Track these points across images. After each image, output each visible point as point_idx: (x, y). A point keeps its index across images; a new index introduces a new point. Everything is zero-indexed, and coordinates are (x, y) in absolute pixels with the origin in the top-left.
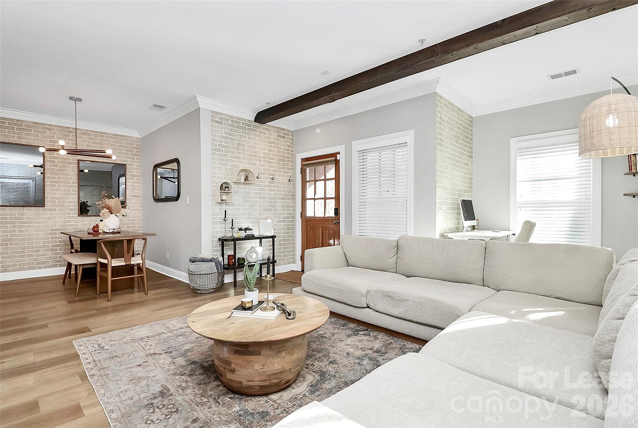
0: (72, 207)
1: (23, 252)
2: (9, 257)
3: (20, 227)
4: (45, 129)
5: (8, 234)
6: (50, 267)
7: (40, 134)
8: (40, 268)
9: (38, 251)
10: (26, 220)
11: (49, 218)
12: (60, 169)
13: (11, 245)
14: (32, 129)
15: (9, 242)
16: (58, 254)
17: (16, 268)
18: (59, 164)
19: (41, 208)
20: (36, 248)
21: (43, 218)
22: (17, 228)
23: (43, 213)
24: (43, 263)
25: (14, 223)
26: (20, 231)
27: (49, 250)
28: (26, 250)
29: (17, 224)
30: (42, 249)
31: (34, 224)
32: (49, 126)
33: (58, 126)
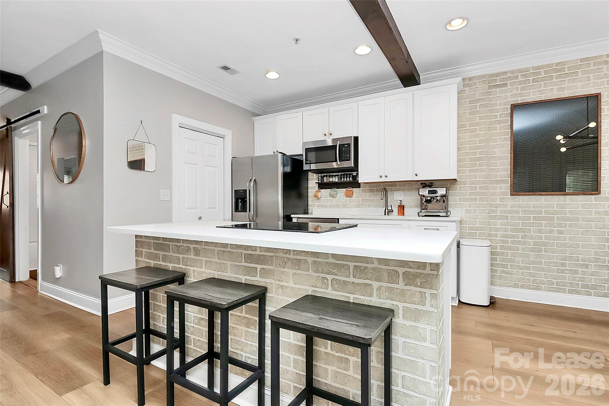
1: (563, 265)
2: (542, 269)
3: (560, 225)
4: (600, 63)
5: (543, 235)
6: (605, 296)
7: (591, 75)
8: (589, 294)
9: (587, 267)
10: (568, 215)
13: (546, 251)
14: (579, 71)
15: (543, 248)
17: (552, 287)
19: (593, 197)
20: (583, 260)
21: (597, 213)
22: (555, 227)
23: (595, 204)
24: (594, 287)
25: (552, 219)
26: (560, 232)
27: (605, 267)
28: (568, 262)
29: (556, 221)
30: (593, 264)
31: (580, 222)
32: (607, 57)
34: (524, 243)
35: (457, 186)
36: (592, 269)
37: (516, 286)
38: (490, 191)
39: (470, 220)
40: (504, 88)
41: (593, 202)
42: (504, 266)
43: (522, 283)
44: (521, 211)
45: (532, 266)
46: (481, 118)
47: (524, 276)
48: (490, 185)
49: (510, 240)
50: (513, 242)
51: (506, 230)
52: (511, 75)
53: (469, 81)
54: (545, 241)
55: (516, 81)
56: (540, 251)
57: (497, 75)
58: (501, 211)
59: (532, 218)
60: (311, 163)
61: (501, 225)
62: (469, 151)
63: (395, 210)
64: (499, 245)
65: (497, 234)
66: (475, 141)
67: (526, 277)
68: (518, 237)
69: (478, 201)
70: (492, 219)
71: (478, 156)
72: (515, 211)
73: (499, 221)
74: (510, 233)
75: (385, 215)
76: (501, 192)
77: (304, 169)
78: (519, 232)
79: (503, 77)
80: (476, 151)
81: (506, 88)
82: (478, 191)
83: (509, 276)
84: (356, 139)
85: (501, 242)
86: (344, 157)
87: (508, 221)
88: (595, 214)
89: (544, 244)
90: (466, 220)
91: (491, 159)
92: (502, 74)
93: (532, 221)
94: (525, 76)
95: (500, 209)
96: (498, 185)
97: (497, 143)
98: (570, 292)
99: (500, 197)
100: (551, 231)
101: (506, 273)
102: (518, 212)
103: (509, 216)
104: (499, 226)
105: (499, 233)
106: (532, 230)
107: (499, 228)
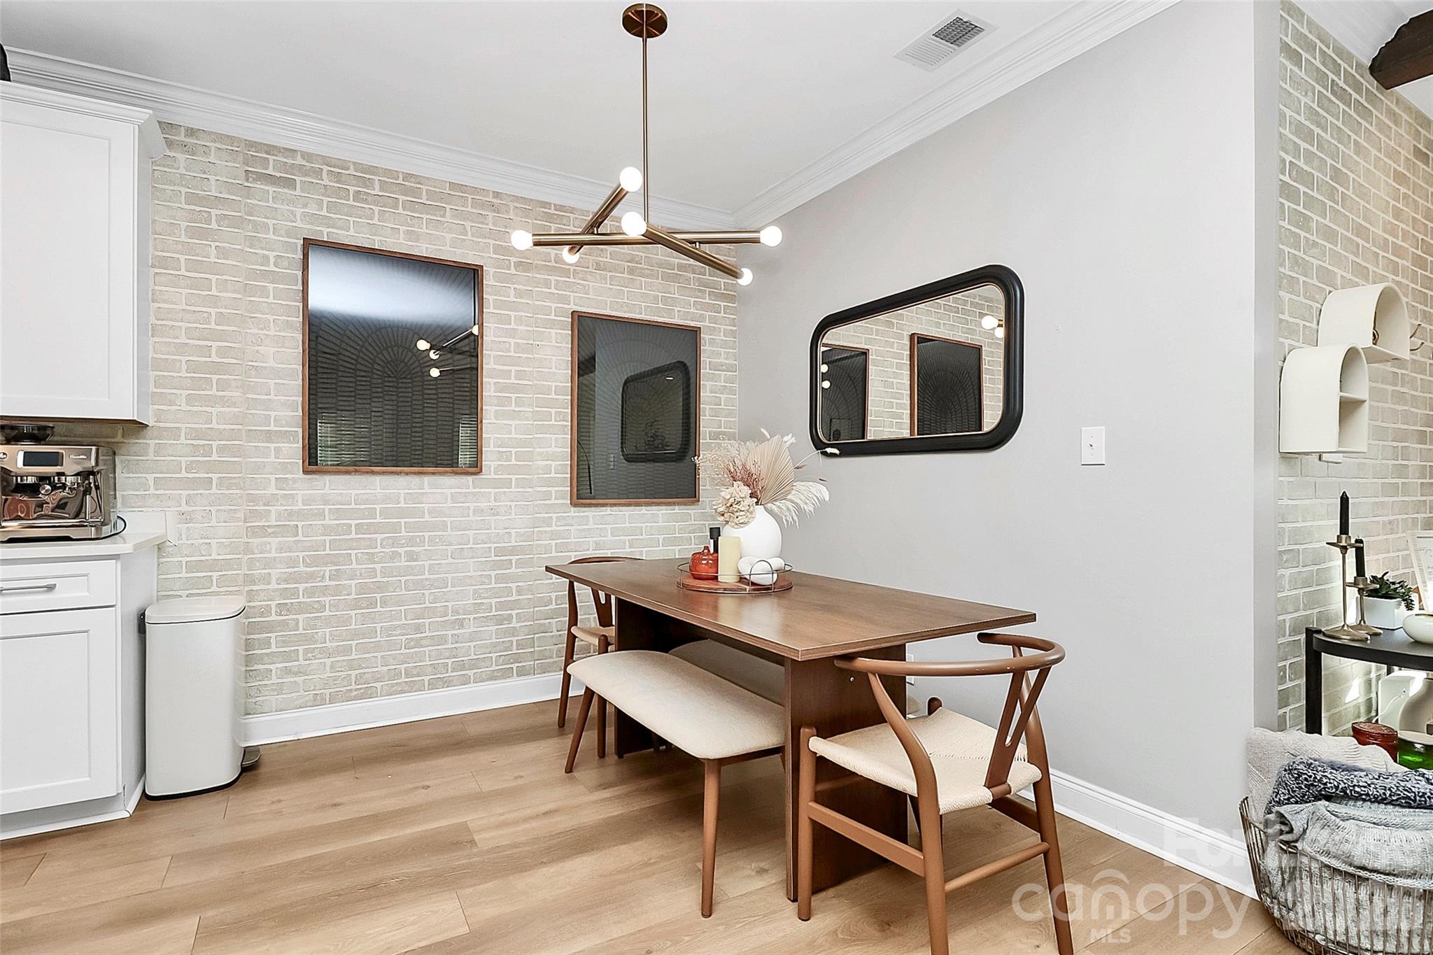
0: (553, 475)
2: (378, 647)
3: (411, 541)
4: (482, 205)
5: (378, 567)
6: (492, 677)
7: (468, 224)
8: (465, 681)
9: (461, 624)
10: (427, 518)
11: (494, 512)
12: (523, 344)
13: (384, 604)
14: (447, 207)
15: (378, 596)
16: (513, 632)
17: (396, 684)
18: (519, 327)
19: (470, 478)
20: (455, 612)
21: (478, 511)
22: (402, 546)
23: (474, 494)
24: (474, 664)
25: (395, 528)
26: (412, 557)
27: (491, 619)
28: (427, 621)
29: (404, 533)
30: (472, 617)
31: (449, 532)
32: (494, 197)
33: (517, 199)
34: (337, 591)
35: (148, 442)
36: (470, 628)
37: (318, 701)
38: (250, 460)
39: (190, 542)
40: (286, 190)
41: (471, 490)
42: (287, 657)
43: (333, 690)
44: (329, 513)
45: (354, 643)
46: (223, 253)
47: (338, 671)
48: (251, 444)
49: (301, 587)
50: (310, 593)
51: (293, 563)
52: (304, 163)
54: (381, 580)
55: (317, 183)
56: (372, 604)
57: (271, 149)
58: (279, 514)
59: (353, 528)
61: (280, 549)
62: (188, 341)
64: (273, 604)
65: (270, 574)
66: (205, 315)
67: (341, 674)
68: (323, 577)
69: (214, 486)
70: (255, 535)
71: (214, 358)
72: (316, 511)
73: (275, 541)
74: (302, 568)
76: (279, 463)
78: (326, 564)
79: (285, 160)
80: (209, 343)
81: (292, 192)
82: (215, 457)
83: (299, 679)
85: (281, 594)
87: (297, 538)
88: (474, 514)
89: (380, 587)
90: (180, 542)
91: (253, 372)
92: (282, 150)
93: (353, 535)
94: (338, 177)
95: (276, 507)
96: (272, 446)
97: (267, 333)
98: (433, 685)
99: (278, 476)
100: (395, 555)
101: (293, 674)
102: (321, 515)
103: (300, 524)
104: (274, 554)
105: (275, 573)
106: (353, 558)
107: (275, 559)
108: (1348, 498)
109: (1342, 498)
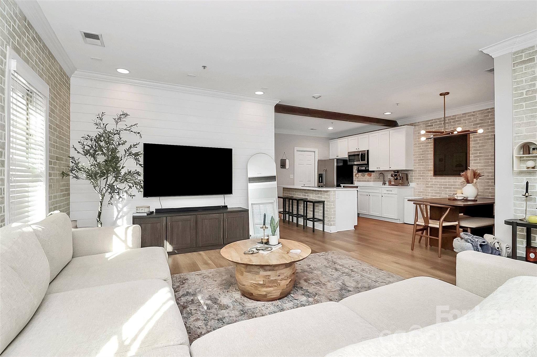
4: (470, 116)
10: (457, 186)
12: (481, 145)
14: (462, 119)
18: (480, 142)
22: (452, 192)
32: (473, 113)
33: (479, 111)
35: (413, 172)
38: (426, 175)
40: (431, 127)
44: (439, 184)
48: (426, 172)
51: (432, 193)
52: (435, 121)
53: (418, 123)
55: (436, 124)
57: (429, 121)
59: (443, 187)
60: (354, 161)
61: (430, 190)
63: (387, 183)
69: (421, 179)
70: (427, 188)
75: (383, 185)
76: (430, 175)
77: (348, 164)
79: (432, 121)
81: (433, 127)
82: (421, 174)
84: (368, 151)
86: (363, 159)
91: (427, 160)
94: (440, 121)
95: (430, 183)
96: (429, 172)
99: (430, 177)
102: (437, 185)
104: (430, 191)
105: (430, 194)
106: (443, 193)
107: (430, 192)
108: (528, 183)
109: (527, 183)
